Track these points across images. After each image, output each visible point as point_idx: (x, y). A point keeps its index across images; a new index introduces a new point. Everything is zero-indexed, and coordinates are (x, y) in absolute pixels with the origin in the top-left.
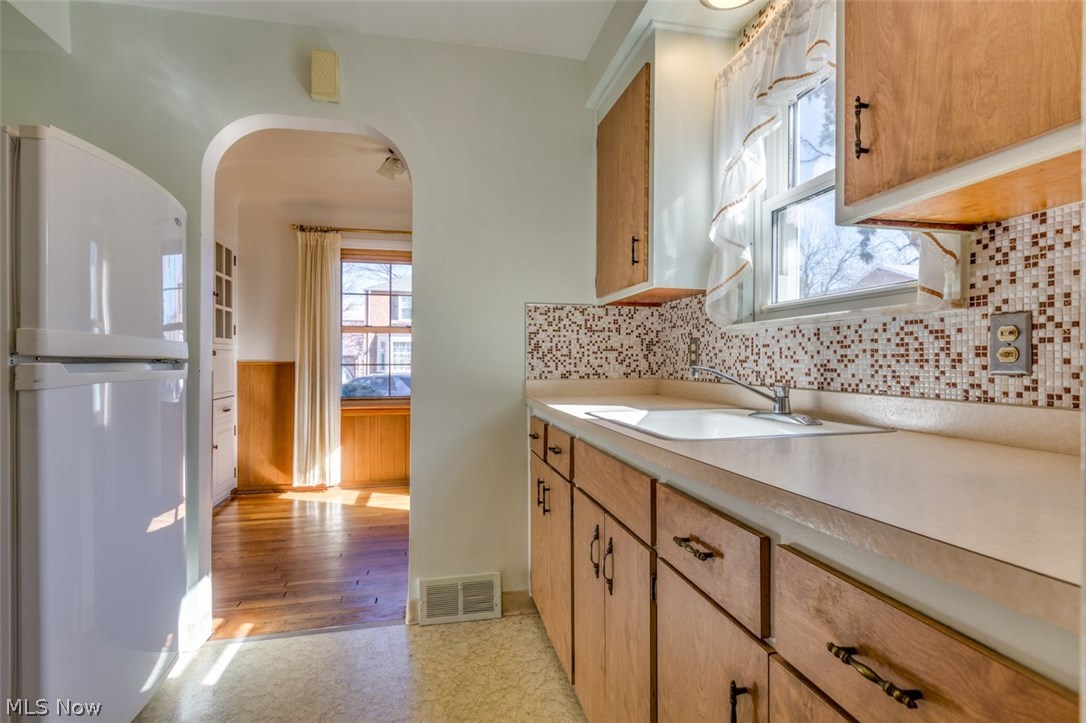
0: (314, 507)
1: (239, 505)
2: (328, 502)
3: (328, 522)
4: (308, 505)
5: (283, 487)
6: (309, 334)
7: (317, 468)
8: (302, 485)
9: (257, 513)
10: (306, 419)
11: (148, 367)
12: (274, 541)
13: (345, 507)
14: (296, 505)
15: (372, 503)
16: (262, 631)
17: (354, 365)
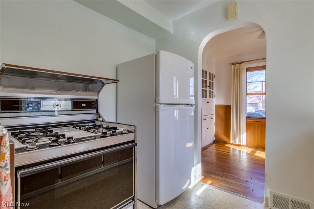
0: (237, 151)
1: (215, 145)
2: (242, 150)
3: (242, 157)
4: (235, 150)
5: (228, 142)
6: (235, 96)
7: (238, 138)
8: (233, 143)
9: (219, 149)
10: (234, 123)
11: (183, 106)
12: (222, 158)
13: (247, 153)
14: (231, 149)
15: (256, 154)
16: (214, 185)
17: (258, 106)
